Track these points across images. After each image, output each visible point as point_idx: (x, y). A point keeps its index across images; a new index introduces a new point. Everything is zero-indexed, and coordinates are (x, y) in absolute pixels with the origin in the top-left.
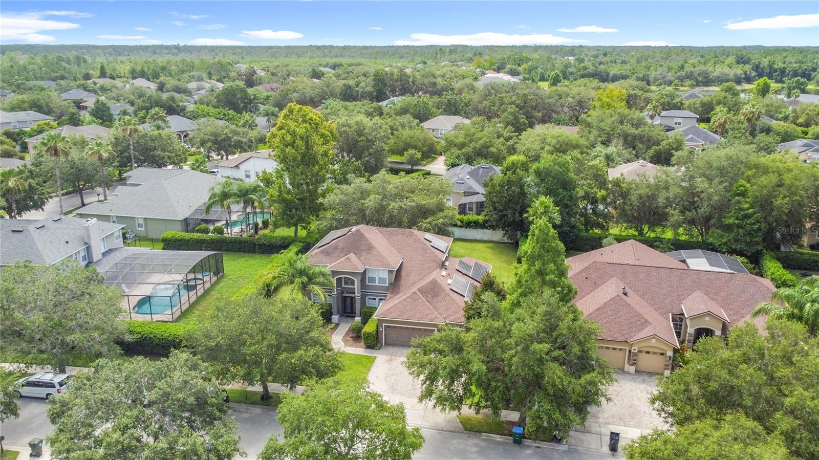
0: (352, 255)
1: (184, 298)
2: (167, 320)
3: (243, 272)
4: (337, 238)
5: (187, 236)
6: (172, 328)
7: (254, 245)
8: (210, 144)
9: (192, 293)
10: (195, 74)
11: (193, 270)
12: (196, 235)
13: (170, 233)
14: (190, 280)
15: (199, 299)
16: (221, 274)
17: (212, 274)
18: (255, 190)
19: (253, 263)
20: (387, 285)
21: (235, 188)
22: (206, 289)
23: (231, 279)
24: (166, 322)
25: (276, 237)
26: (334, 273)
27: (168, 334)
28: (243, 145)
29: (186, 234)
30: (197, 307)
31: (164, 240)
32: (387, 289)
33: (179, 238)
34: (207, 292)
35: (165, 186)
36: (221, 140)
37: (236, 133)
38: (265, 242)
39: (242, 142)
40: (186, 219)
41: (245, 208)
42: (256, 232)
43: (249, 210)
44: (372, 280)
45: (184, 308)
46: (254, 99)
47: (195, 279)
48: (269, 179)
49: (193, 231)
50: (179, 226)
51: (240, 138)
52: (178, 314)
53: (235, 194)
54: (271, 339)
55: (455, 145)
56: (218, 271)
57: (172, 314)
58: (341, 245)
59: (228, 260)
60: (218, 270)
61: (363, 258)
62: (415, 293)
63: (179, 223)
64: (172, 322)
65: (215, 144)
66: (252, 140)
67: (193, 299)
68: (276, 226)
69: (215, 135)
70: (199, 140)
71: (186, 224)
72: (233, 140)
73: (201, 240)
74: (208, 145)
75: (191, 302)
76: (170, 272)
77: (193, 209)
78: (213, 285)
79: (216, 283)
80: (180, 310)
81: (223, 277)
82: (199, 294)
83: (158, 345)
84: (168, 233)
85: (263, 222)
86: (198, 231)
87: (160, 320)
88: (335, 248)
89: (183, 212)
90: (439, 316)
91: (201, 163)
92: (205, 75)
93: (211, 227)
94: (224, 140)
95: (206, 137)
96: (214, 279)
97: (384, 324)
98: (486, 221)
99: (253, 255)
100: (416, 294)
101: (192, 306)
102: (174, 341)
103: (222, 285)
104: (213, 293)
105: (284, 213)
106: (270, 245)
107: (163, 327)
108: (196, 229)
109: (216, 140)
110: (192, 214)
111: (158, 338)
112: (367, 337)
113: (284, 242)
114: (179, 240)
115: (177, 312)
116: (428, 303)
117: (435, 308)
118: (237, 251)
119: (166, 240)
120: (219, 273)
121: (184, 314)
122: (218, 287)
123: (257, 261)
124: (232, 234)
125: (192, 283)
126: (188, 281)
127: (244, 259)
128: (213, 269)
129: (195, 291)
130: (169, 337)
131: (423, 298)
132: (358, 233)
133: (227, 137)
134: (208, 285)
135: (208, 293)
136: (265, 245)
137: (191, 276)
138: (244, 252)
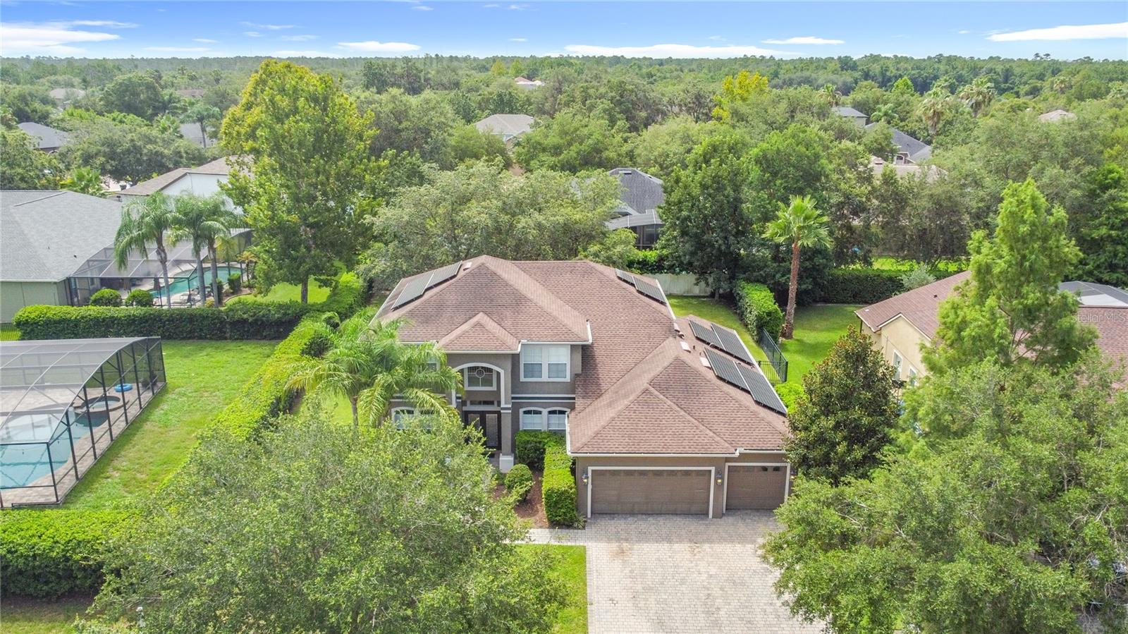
0: (480, 317)
1: (83, 445)
2: (42, 500)
3: (207, 377)
4: (436, 285)
5: (74, 312)
6: (58, 524)
7: (221, 323)
8: (103, 159)
9: (99, 431)
10: (60, 78)
11: (100, 379)
12: (93, 311)
13: (32, 310)
14: (93, 400)
15: (117, 444)
16: (160, 384)
17: (140, 385)
18: (215, 212)
19: (225, 358)
20: (568, 379)
21: (172, 211)
22: (130, 418)
23: (184, 395)
24: (41, 506)
25: (268, 306)
26: (453, 359)
27: (49, 543)
28: (164, 160)
29: (70, 309)
30: (115, 463)
31: (20, 324)
32: (572, 387)
33: (56, 318)
34: (133, 427)
35: (17, 219)
36: (123, 153)
37: (150, 140)
38: (245, 316)
39: (162, 155)
40: (69, 279)
41: (197, 250)
42: (220, 301)
43: (204, 252)
44: (533, 369)
45: (83, 467)
46: (170, 101)
47: (105, 398)
48: (245, 189)
49: (86, 302)
50: (53, 293)
51: (158, 148)
52: (68, 483)
53: (177, 221)
54: (390, 547)
55: (544, 150)
56: (154, 380)
57: (55, 485)
58: (451, 298)
59: (170, 356)
60: (152, 376)
61: (508, 323)
62: (645, 391)
63: (54, 290)
64: (55, 505)
65: (113, 159)
66: (179, 152)
67: (102, 445)
68: (270, 281)
69: (110, 143)
70: (79, 153)
71: (69, 290)
72: (145, 151)
73: (104, 320)
74: (98, 162)
75: (98, 452)
76: (41, 388)
77: (81, 261)
78: (146, 410)
79: (152, 405)
80: (73, 472)
81: (164, 390)
82: (116, 431)
83: (20, 572)
84: (29, 308)
85: (231, 282)
86: (96, 302)
87: (24, 501)
88: (440, 306)
89: (60, 267)
90: (717, 439)
91: (90, 181)
92: (77, 80)
93: (125, 296)
94: (128, 151)
95: (93, 150)
96: (147, 396)
97: (590, 469)
98: (661, 259)
99: (219, 343)
100: (651, 394)
101: (103, 461)
102: (67, 559)
103: (166, 407)
104: (147, 426)
105: (284, 254)
106: (256, 320)
107: (31, 522)
108: (93, 298)
109: (115, 153)
110: (81, 270)
111: (22, 555)
112: (556, 503)
113: (285, 314)
114: (55, 322)
115: (66, 480)
116: (682, 413)
117: (701, 421)
118: (184, 339)
119: (26, 322)
120: (154, 384)
121: (84, 482)
122: (157, 414)
123: (232, 354)
124: (170, 305)
125: (98, 407)
126: (87, 403)
127: (205, 353)
128: (143, 375)
129: (106, 425)
130: (51, 549)
131: (669, 402)
132: (483, 272)
133: (134, 146)
134: (133, 411)
135: (138, 429)
136: (245, 321)
137: (96, 393)
138: (200, 338)
